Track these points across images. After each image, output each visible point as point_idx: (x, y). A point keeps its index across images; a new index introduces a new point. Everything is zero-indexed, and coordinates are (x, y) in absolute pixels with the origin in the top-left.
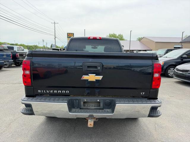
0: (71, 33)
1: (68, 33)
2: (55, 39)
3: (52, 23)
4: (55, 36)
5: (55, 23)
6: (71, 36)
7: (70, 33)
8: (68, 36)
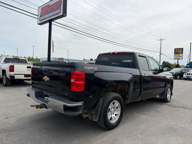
0: (180, 49)
1: (175, 49)
2: (160, 56)
3: (158, 40)
4: (160, 53)
5: (161, 40)
6: (179, 51)
7: (177, 49)
8: (176, 52)
